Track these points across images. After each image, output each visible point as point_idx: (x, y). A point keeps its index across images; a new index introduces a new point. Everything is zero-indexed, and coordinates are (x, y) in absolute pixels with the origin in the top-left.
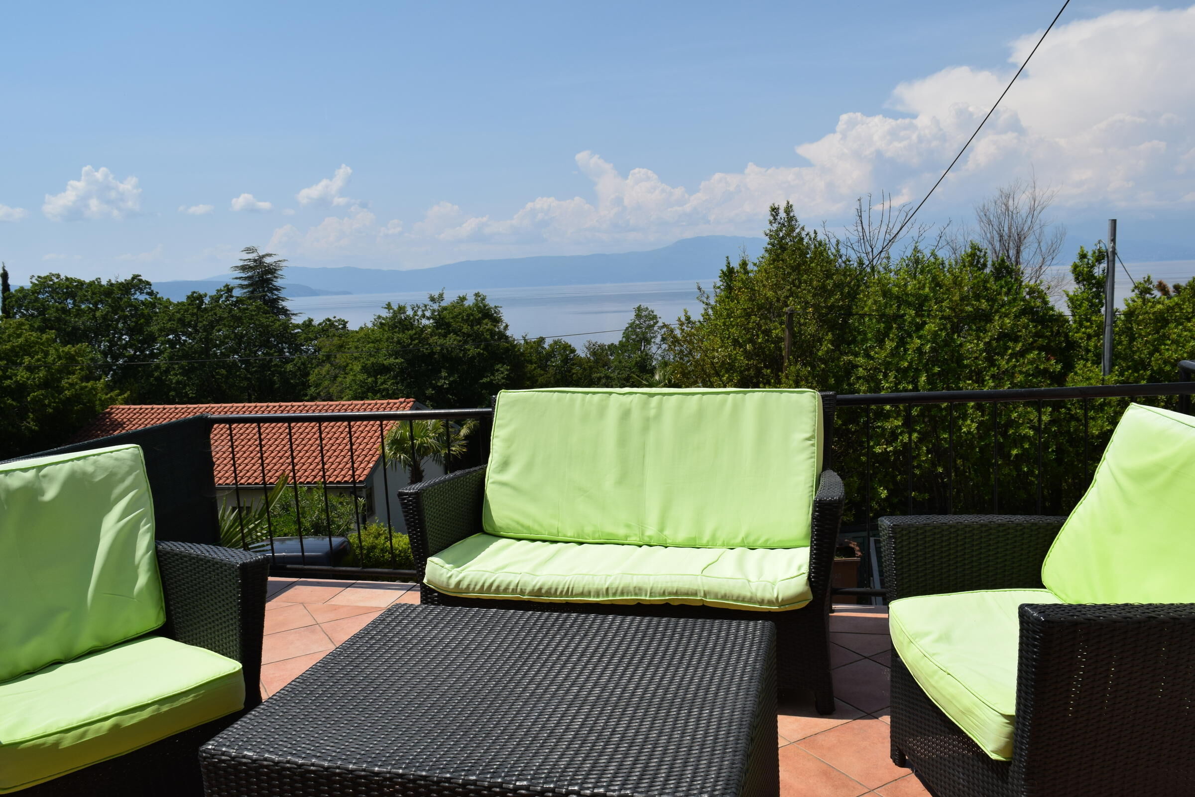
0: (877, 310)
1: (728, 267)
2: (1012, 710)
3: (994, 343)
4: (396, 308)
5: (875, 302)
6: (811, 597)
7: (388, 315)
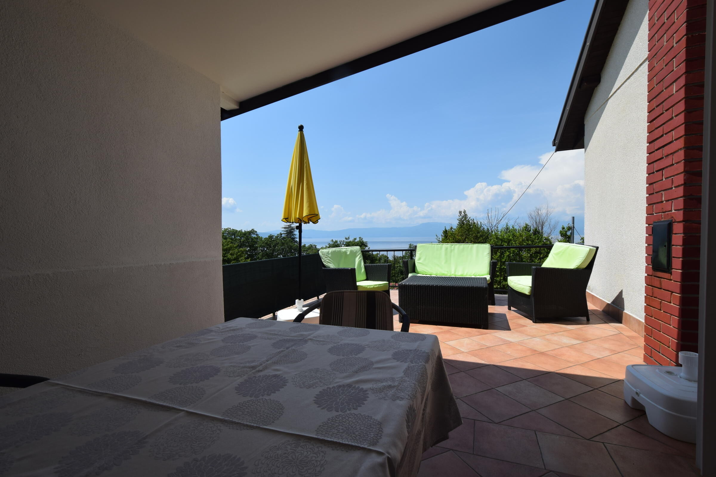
0: (494, 243)
1: (445, 230)
2: (531, 286)
3: (533, 255)
4: (334, 241)
5: (494, 241)
6: (491, 281)
7: (332, 243)
